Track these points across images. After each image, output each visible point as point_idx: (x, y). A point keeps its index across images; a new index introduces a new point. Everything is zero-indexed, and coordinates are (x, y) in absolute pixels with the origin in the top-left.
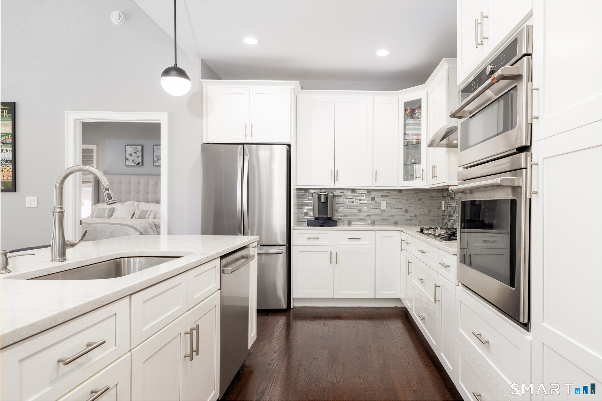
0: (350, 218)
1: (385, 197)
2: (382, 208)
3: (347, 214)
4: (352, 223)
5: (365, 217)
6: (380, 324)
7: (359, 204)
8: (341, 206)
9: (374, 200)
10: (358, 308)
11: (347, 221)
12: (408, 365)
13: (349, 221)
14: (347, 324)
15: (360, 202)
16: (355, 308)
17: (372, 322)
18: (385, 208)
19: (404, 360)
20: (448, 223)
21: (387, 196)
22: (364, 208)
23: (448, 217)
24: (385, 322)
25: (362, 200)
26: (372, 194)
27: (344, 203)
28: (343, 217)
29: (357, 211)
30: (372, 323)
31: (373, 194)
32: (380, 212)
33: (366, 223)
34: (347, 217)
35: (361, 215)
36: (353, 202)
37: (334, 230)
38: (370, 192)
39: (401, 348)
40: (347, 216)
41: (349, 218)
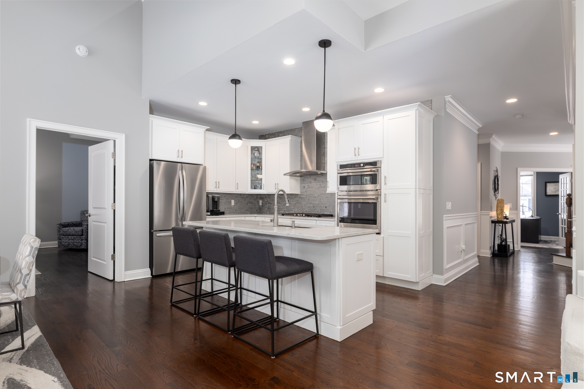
2: (232, 205)
23: (266, 209)
32: (231, 207)
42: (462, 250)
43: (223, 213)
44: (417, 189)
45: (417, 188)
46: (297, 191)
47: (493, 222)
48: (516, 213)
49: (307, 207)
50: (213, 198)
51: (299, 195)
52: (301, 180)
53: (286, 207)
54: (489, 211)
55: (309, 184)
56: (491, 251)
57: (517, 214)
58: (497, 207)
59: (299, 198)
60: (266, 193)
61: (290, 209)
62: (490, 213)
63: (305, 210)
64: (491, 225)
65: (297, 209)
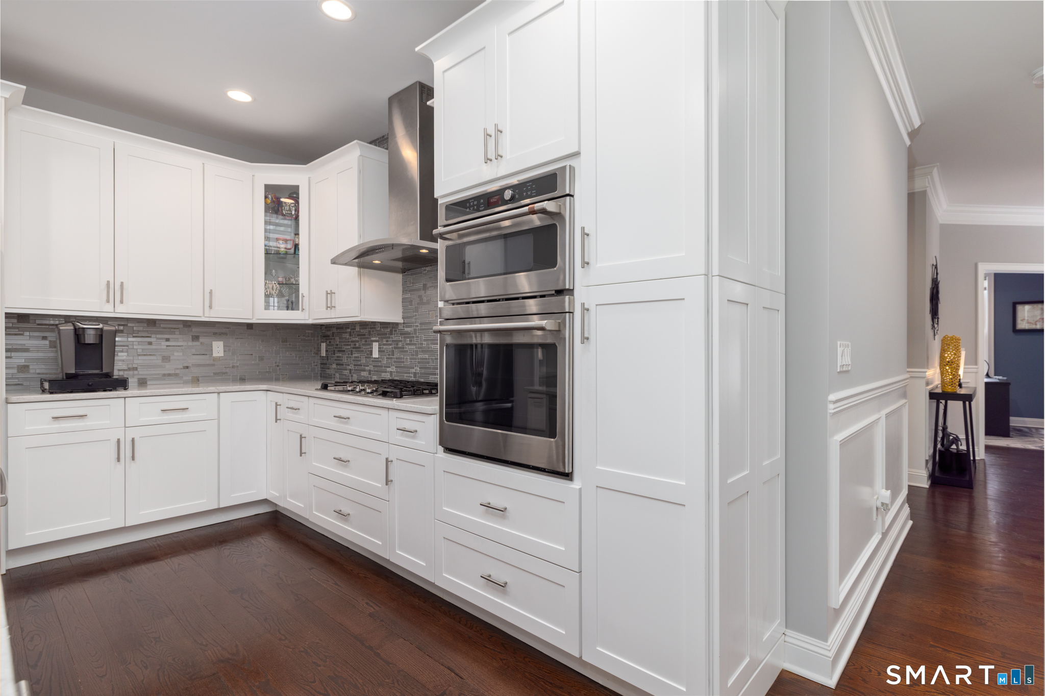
0: (142, 372)
1: (220, 335)
2: (215, 354)
3: (135, 366)
4: (148, 383)
5: (178, 372)
6: (248, 547)
7: (165, 347)
8: (122, 351)
9: (198, 341)
10: (180, 533)
11: (136, 380)
12: (337, 587)
13: (142, 379)
14: (179, 564)
15: (168, 343)
16: (175, 535)
17: (228, 547)
18: (221, 354)
19: (326, 582)
20: (334, 375)
21: (226, 334)
22: (176, 354)
23: (334, 366)
24: (253, 541)
25: (171, 340)
26: (194, 330)
27: (127, 346)
28: (126, 372)
29: (160, 361)
30: (229, 549)
31: (196, 330)
32: (212, 362)
33: (182, 382)
34: (136, 372)
35: (169, 368)
36: (150, 343)
37: (125, 398)
38: (190, 326)
39: (310, 569)
40: (136, 369)
41: (140, 373)
42: (879, 505)
43: (122, 384)
44: (716, 280)
45: (716, 271)
46: (395, 316)
47: (932, 396)
48: (975, 370)
49: (419, 362)
50: (78, 334)
51: (401, 327)
52: (404, 283)
53: (373, 361)
54: (924, 368)
55: (422, 292)
56: (929, 470)
57: (976, 373)
58: (942, 358)
59: (401, 334)
60: (310, 322)
61: (382, 366)
62: (927, 374)
63: (413, 371)
64: (930, 402)
65: (396, 367)
